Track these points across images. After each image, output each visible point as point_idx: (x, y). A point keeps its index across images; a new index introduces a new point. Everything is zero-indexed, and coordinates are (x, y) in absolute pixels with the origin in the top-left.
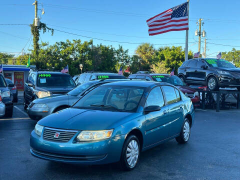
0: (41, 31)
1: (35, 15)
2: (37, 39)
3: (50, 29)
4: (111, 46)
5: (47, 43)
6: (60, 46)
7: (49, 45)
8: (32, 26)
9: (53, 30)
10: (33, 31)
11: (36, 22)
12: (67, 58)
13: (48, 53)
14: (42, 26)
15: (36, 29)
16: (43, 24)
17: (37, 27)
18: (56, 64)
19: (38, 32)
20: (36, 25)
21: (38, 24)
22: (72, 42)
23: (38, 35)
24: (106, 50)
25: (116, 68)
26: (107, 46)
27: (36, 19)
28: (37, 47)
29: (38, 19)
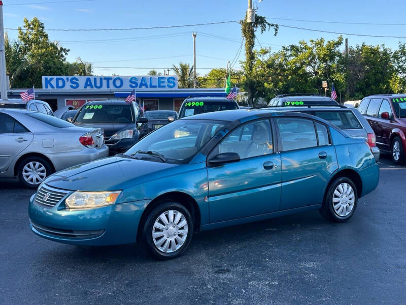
0: (258, 30)
1: (249, 5)
2: (251, 44)
3: (272, 25)
4: (383, 45)
5: (268, 49)
6: (289, 53)
7: (271, 53)
8: (244, 23)
9: (277, 26)
10: (244, 31)
11: (248, 16)
12: (300, 72)
13: (269, 66)
14: (259, 21)
15: (249, 28)
16: (261, 18)
17: (251, 23)
18: (281, 84)
19: (252, 32)
20: (249, 21)
21: (252, 19)
22: (310, 45)
23: (253, 36)
24: (372, 53)
25: (391, 85)
26: (375, 46)
27: (249, 10)
28: (252, 57)
29: (253, 11)
